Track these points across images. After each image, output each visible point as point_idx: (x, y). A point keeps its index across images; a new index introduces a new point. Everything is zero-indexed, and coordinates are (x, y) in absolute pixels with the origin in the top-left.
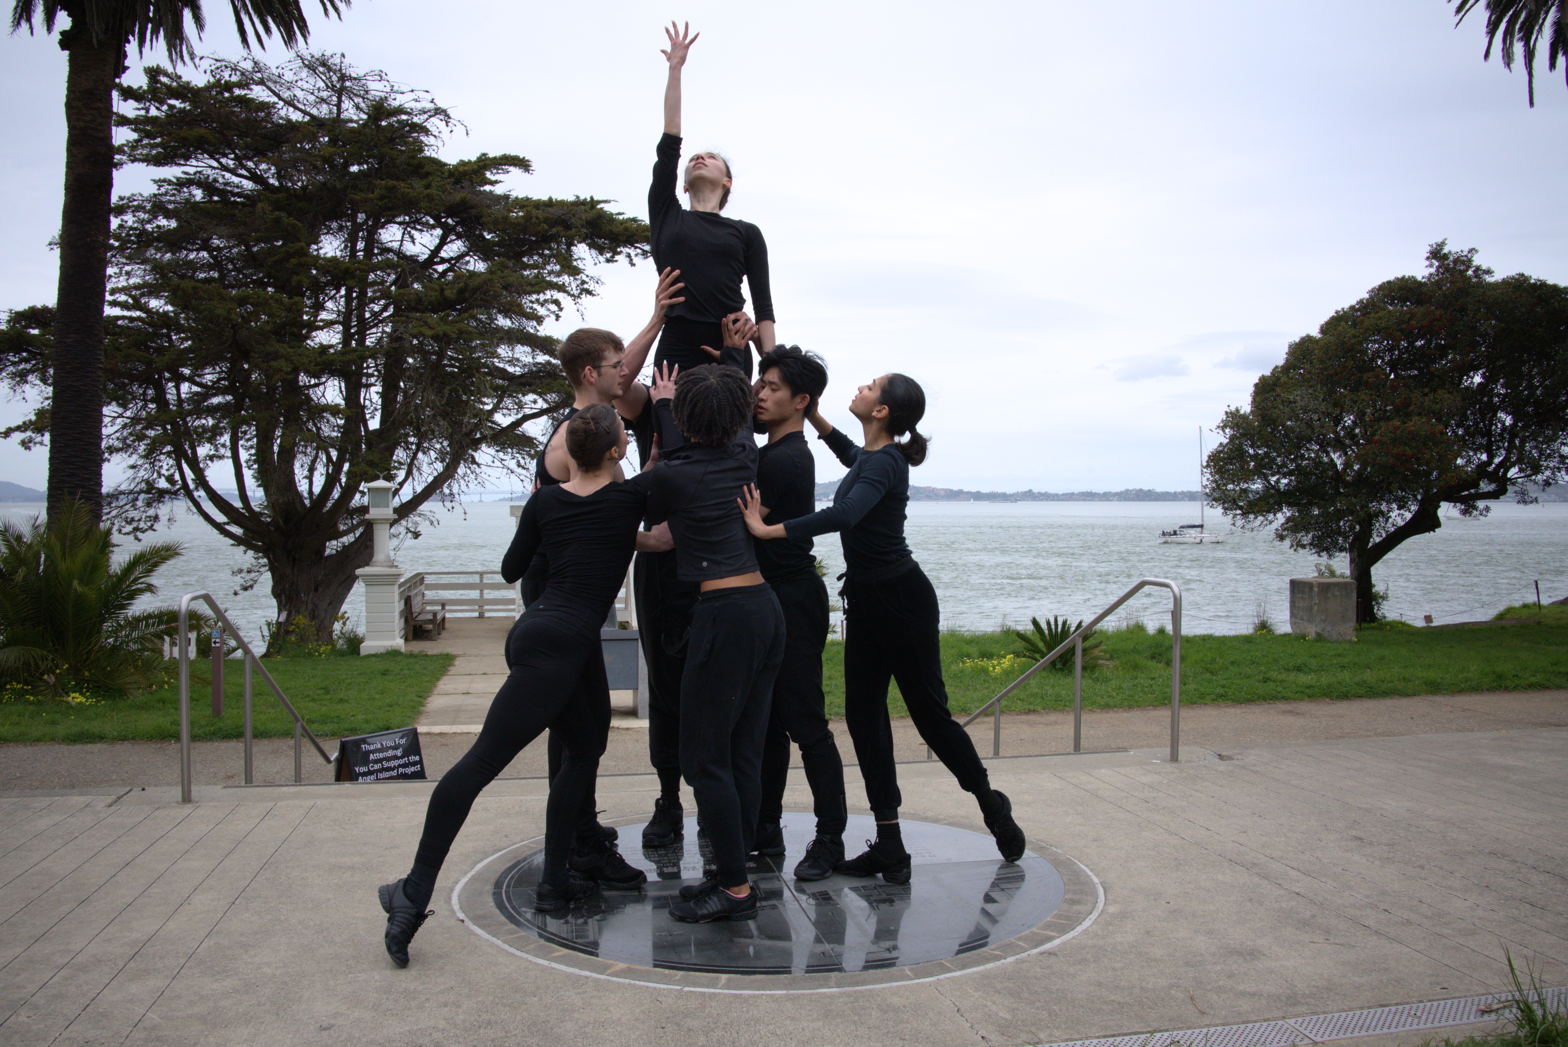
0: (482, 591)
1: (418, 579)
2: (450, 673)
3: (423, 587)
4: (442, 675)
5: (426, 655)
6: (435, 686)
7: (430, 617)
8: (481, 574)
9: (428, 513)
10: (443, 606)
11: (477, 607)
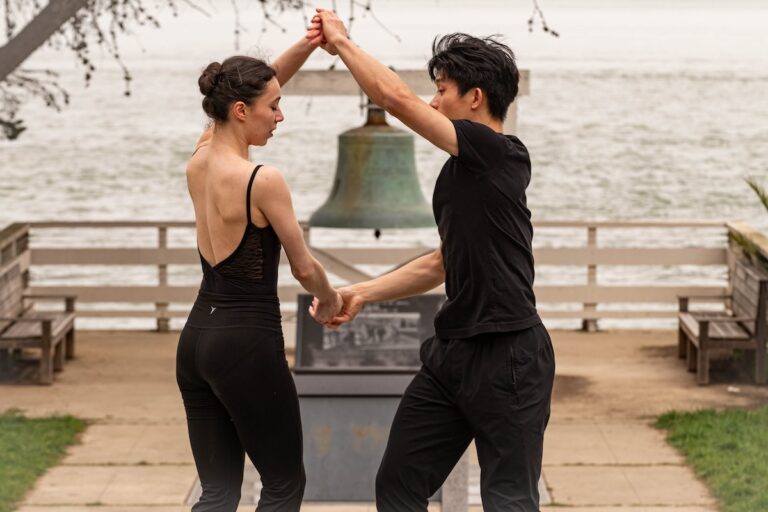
0: (163, 267)
1: (12, 238)
2: (69, 460)
3: (23, 261)
4: (50, 465)
5: (22, 420)
6: (31, 488)
7: (36, 330)
8: (163, 227)
9: (42, 77)
10: (70, 302)
11: (151, 307)
